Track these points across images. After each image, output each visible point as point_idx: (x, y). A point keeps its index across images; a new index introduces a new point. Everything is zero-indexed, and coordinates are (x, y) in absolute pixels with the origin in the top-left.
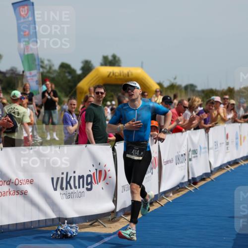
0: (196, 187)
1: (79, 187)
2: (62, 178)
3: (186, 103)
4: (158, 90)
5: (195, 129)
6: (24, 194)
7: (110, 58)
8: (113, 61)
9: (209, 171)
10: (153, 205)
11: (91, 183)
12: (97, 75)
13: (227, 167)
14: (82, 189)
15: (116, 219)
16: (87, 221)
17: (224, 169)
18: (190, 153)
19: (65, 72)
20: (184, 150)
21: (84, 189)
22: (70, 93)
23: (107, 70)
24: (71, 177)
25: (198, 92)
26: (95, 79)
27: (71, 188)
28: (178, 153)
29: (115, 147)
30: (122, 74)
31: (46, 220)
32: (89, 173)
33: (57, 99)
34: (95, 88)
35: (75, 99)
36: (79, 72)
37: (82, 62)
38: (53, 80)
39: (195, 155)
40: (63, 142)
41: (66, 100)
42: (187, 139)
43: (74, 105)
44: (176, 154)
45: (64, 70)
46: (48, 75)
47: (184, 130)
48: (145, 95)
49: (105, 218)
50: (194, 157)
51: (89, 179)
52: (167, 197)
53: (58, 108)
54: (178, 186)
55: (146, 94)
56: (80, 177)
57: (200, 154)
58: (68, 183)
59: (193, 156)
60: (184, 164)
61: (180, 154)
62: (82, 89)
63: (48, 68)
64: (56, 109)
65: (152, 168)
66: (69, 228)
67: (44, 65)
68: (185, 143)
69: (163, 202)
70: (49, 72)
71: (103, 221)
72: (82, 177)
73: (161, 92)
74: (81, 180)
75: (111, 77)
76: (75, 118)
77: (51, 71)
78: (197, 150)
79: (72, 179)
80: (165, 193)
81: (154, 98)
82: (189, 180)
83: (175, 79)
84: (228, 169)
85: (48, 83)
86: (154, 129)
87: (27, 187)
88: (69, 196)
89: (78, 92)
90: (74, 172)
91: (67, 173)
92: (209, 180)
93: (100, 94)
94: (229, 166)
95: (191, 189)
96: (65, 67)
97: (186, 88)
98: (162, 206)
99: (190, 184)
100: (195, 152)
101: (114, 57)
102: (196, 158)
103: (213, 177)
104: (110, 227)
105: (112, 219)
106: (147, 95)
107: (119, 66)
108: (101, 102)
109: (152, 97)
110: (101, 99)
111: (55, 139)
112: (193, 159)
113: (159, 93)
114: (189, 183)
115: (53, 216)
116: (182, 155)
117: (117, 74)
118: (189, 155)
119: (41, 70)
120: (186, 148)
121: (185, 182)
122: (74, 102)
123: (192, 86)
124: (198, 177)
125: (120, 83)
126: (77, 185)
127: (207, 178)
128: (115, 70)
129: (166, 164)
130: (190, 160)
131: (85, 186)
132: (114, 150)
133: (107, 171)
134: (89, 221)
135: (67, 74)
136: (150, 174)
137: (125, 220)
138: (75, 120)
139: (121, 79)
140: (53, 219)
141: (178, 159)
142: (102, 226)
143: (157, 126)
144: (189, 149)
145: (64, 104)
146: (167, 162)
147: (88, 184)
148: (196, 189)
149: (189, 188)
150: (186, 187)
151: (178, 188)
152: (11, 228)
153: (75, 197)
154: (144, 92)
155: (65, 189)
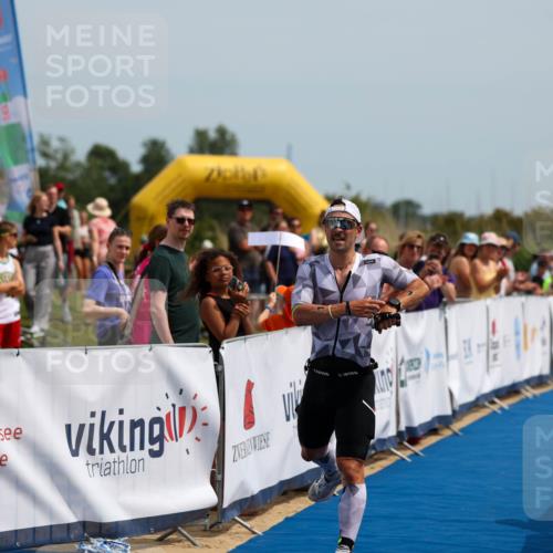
0: (417, 449)
1: (132, 449)
2: (92, 426)
7: (212, 135)
8: (216, 143)
9: (449, 412)
11: (161, 438)
12: (180, 176)
13: (493, 403)
14: (137, 454)
15: (221, 526)
16: (152, 530)
17: (484, 407)
18: (403, 367)
19: (102, 168)
20: (387, 361)
21: (145, 453)
23: (204, 164)
24: (112, 424)
25: (424, 219)
26: (174, 185)
27: (112, 450)
29: (221, 350)
30: (240, 175)
31: (50, 527)
32: (157, 414)
36: (136, 168)
37: (145, 145)
39: (414, 373)
42: (396, 334)
43: (126, 248)
45: (99, 162)
46: (62, 174)
49: (195, 522)
50: (413, 377)
51: (157, 428)
54: (372, 446)
55: (296, 223)
56: (134, 424)
57: (427, 370)
58: (105, 437)
59: (409, 374)
60: (386, 394)
61: (379, 369)
62: (142, 210)
63: (59, 156)
66: (107, 547)
67: (50, 151)
68: (391, 343)
70: (62, 167)
71: (188, 531)
72: (141, 423)
74: (137, 431)
75: (214, 181)
77: (68, 164)
78: (419, 359)
79: (116, 427)
82: (400, 434)
84: (494, 408)
87: (6, 448)
88: (107, 471)
89: (133, 217)
90: (121, 412)
91: (103, 413)
92: (447, 433)
93: (186, 223)
94: (496, 400)
95: (404, 454)
96: (100, 154)
97: (396, 208)
99: (401, 443)
102: (416, 380)
103: (457, 426)
104: (207, 547)
105: (211, 527)
106: (299, 226)
107: (233, 153)
110: (187, 235)
112: (410, 383)
114: (398, 440)
115: (70, 517)
116: (383, 373)
117: (228, 174)
118: (399, 371)
119: (41, 162)
120: (392, 355)
121: (390, 438)
122: (126, 240)
123: (409, 204)
124: (421, 426)
125: (234, 195)
126: (126, 442)
127: (442, 429)
128: (224, 164)
130: (403, 384)
131: (147, 446)
132: (217, 358)
133: (198, 411)
134: (157, 531)
135: (107, 174)
137: (244, 529)
139: (237, 187)
140: (68, 525)
142: (188, 543)
144: (400, 359)
147: (152, 441)
148: (416, 454)
149: (398, 453)
150: (393, 450)
151: (373, 452)
153: (121, 471)
154: (293, 219)
155: (97, 451)
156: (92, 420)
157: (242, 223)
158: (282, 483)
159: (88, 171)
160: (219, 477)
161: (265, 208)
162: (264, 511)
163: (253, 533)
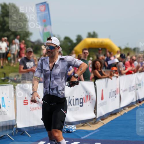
1: (76, 105)
8: (93, 35)
10: (117, 115)
11: (82, 103)
12: (85, 43)
14: (77, 106)
15: (96, 122)
19: (67, 42)
20: (133, 84)
24: (71, 100)
27: (71, 105)
29: (96, 82)
32: (81, 97)
34: (83, 50)
36: (75, 41)
37: (77, 36)
44: (129, 86)
47: (133, 72)
54: (130, 104)
56: (76, 99)
58: (70, 102)
65: (115, 94)
66: (71, 127)
69: (122, 113)
72: (78, 99)
74: (77, 101)
80: (124, 108)
82: (137, 101)
88: (70, 110)
90: (73, 97)
91: (69, 97)
93: (86, 54)
96: (67, 39)
97: (134, 49)
98: (122, 115)
99: (137, 103)
101: (94, 33)
102: (140, 88)
104: (93, 127)
105: (94, 122)
107: (97, 37)
108: (87, 58)
116: (132, 87)
118: (136, 86)
121: (134, 102)
125: (97, 47)
130: (137, 89)
131: (79, 104)
132: (95, 84)
133: (91, 96)
134: (82, 123)
137: (101, 123)
142: (89, 126)
144: (136, 84)
147: (81, 103)
148: (140, 105)
152: (39, 127)
160: (96, 111)
163: (104, 124)
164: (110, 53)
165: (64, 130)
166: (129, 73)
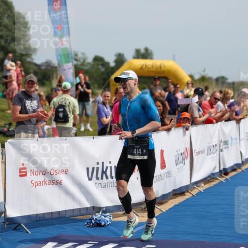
0: (227, 177)
3: (218, 95)
4: (190, 82)
5: (225, 121)
6: (58, 183)
7: (143, 51)
8: (145, 54)
9: (240, 162)
10: (185, 195)
16: (121, 210)
18: (222, 144)
19: (98, 65)
20: (215, 141)
22: (103, 85)
23: (140, 63)
24: (107, 167)
25: (229, 84)
27: (107, 178)
28: (209, 143)
30: (154, 67)
31: (80, 209)
33: (90, 91)
35: (108, 90)
36: (112, 65)
37: (116, 55)
38: (86, 73)
39: (226, 146)
40: (97, 133)
41: (100, 92)
42: (219, 131)
43: (108, 97)
44: (208, 145)
45: (97, 62)
46: (82, 67)
47: (214, 121)
48: (177, 88)
49: (138, 207)
50: (226, 148)
52: (198, 187)
53: (91, 100)
54: (209, 176)
55: (178, 86)
57: (231, 145)
59: (224, 147)
60: (215, 155)
61: (212, 145)
63: (82, 60)
64: (89, 100)
65: (184, 159)
66: (103, 217)
67: (78, 58)
68: (217, 134)
69: (195, 192)
70: (83, 64)
71: (135, 211)
73: (193, 84)
75: (144, 69)
76: (108, 110)
77: (85, 64)
78: (228, 141)
79: (109, 169)
80: (197, 183)
81: (186, 90)
82: (220, 171)
83: (204, 71)
85: (81, 75)
86: (187, 121)
87: (62, 177)
88: (105, 186)
89: (111, 84)
90: (110, 162)
91: (103, 163)
92: (239, 170)
95: (222, 179)
96: (98, 59)
97: (217, 80)
98: (194, 196)
99: (221, 175)
100: (226, 143)
102: (227, 149)
103: (244, 168)
104: (143, 217)
105: (144, 209)
106: (179, 87)
107: (151, 58)
109: (183, 89)
111: (88, 130)
112: (224, 150)
113: (191, 85)
114: (220, 173)
115: (87, 205)
117: (149, 67)
118: (220, 145)
119: (75, 62)
120: (217, 139)
121: (217, 173)
122: (108, 93)
123: (223, 78)
124: (229, 167)
125: (152, 75)
126: (113, 174)
128: (148, 62)
129: (197, 155)
130: (221, 151)
135: (100, 67)
136: (182, 164)
138: (108, 111)
139: (153, 72)
140: (87, 208)
141: (210, 150)
143: (189, 117)
145: (98, 96)
146: (199, 153)
148: (227, 179)
149: (220, 179)
150: (217, 177)
151: (210, 178)
152: (46, 216)
153: (110, 186)
154: (177, 84)
155: (100, 178)
156: (98, 166)
157: (155, 86)
158: (174, 191)
159: (93, 66)
161: (164, 80)
162: (166, 202)
163: (162, 211)
164: (175, 86)
165: (91, 222)
166: (208, 121)
